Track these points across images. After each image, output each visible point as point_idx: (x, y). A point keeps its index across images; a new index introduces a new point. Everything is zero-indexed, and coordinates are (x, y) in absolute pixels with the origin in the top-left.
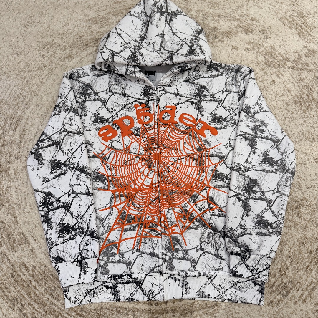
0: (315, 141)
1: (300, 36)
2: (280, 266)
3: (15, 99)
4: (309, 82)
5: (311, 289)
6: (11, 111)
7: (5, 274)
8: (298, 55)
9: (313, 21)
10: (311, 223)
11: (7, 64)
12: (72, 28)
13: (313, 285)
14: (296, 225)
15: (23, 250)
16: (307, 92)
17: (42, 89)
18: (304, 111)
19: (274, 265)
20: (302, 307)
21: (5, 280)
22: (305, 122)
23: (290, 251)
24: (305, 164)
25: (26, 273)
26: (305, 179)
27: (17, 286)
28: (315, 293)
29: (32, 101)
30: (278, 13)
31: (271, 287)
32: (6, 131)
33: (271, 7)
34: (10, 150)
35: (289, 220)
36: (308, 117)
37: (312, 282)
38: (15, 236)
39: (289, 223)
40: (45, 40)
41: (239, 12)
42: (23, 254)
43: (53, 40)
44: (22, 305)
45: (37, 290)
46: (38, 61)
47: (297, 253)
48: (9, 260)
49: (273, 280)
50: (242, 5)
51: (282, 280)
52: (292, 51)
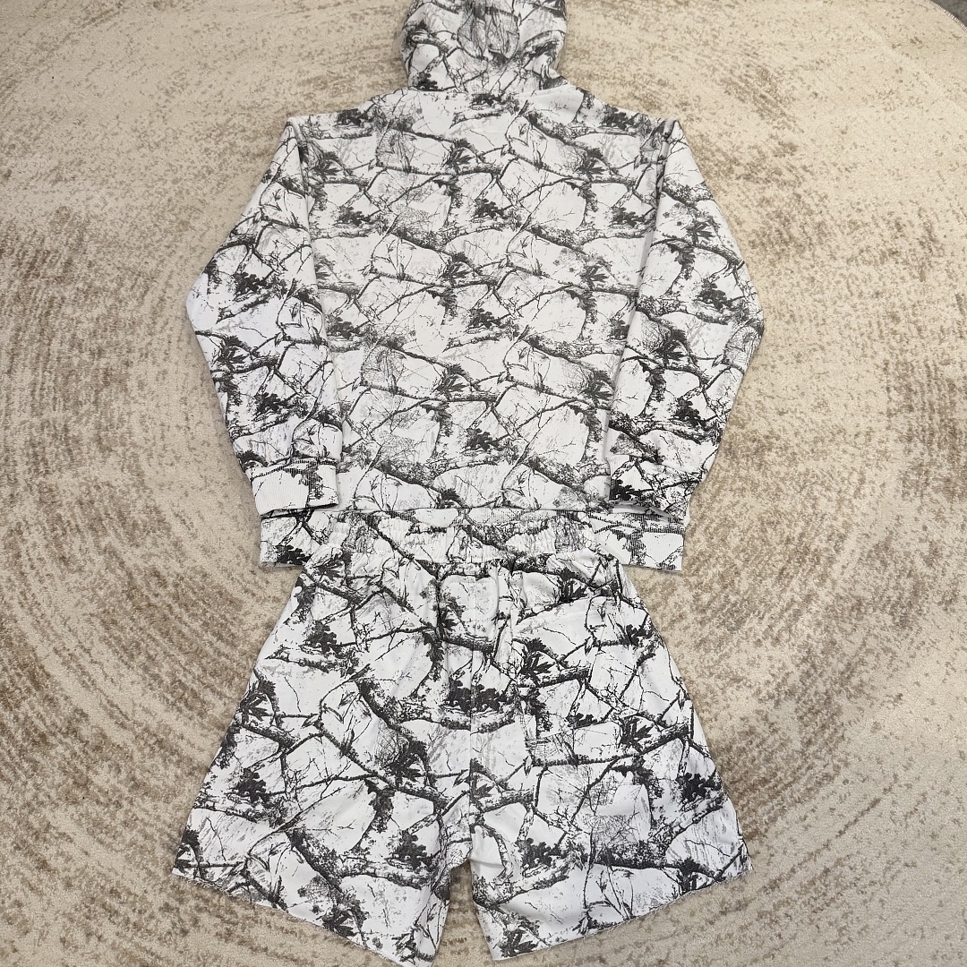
0: (795, 321)
1: (762, 115)
2: (721, 570)
3: (143, 236)
4: (782, 204)
5: (790, 616)
6: (132, 260)
7: (112, 594)
8: (759, 152)
9: (789, 87)
10: (788, 483)
11: (125, 167)
12: (272, 98)
13: (796, 607)
14: (755, 486)
15: (155, 544)
16: (777, 225)
17: (204, 218)
18: (772, 263)
19: (709, 568)
20: (771, 653)
21: (112, 605)
22: (774, 283)
23: (742, 540)
24: (773, 367)
25: (161, 591)
26: (774, 395)
27: (139, 618)
28: (799, 625)
29: (181, 241)
30: (715, 70)
31: (704, 611)
32: (121, 302)
33: (699, 58)
34: (129, 338)
35: (740, 478)
36: (779, 273)
37: (792, 600)
38: (137, 515)
39: (739, 484)
40: (211, 119)
41: (633, 68)
42: (154, 550)
43: (230, 119)
44: (149, 657)
45: (186, 624)
46: (196, 161)
47: (757, 542)
48: (122, 563)
49: (706, 598)
50: (639, 54)
51: (727, 597)
52: (746, 145)
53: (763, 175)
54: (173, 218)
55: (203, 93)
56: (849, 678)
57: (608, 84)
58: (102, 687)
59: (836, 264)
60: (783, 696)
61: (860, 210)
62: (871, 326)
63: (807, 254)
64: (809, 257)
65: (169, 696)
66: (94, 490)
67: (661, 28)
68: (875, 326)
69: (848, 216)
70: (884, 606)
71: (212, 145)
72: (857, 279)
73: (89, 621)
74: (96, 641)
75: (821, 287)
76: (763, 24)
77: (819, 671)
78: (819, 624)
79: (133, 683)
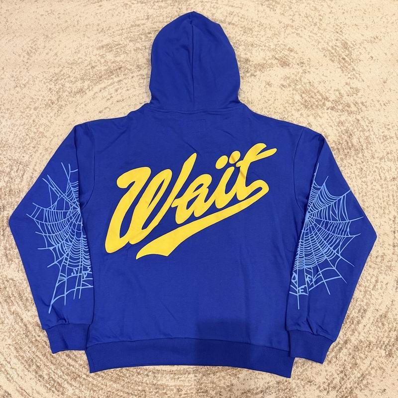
53: (340, 107)
54: (35, 131)
55: (47, 54)
56: (362, 380)
57: (262, 50)
58: (17, 380)
59: (374, 161)
60: (330, 389)
61: (389, 129)
62: (389, 196)
63: (360, 155)
64: (361, 157)
65: (48, 385)
66: (6, 283)
67: (292, 14)
68: (391, 197)
69: (383, 133)
70: (382, 346)
71: (52, 86)
72: (384, 169)
73: (8, 348)
74: (13, 358)
75: (366, 174)
76: (347, 12)
77: (348, 377)
78: (350, 354)
79: (31, 379)
